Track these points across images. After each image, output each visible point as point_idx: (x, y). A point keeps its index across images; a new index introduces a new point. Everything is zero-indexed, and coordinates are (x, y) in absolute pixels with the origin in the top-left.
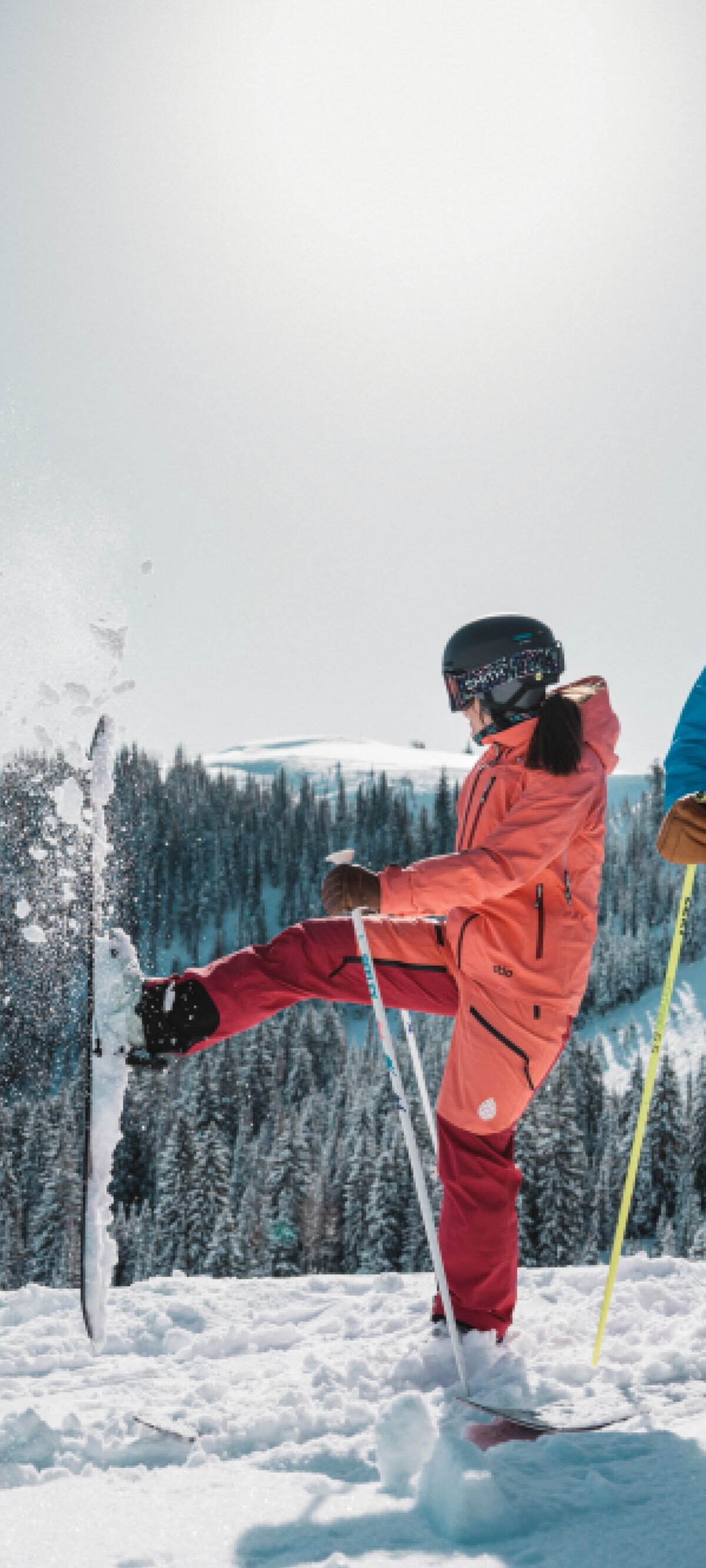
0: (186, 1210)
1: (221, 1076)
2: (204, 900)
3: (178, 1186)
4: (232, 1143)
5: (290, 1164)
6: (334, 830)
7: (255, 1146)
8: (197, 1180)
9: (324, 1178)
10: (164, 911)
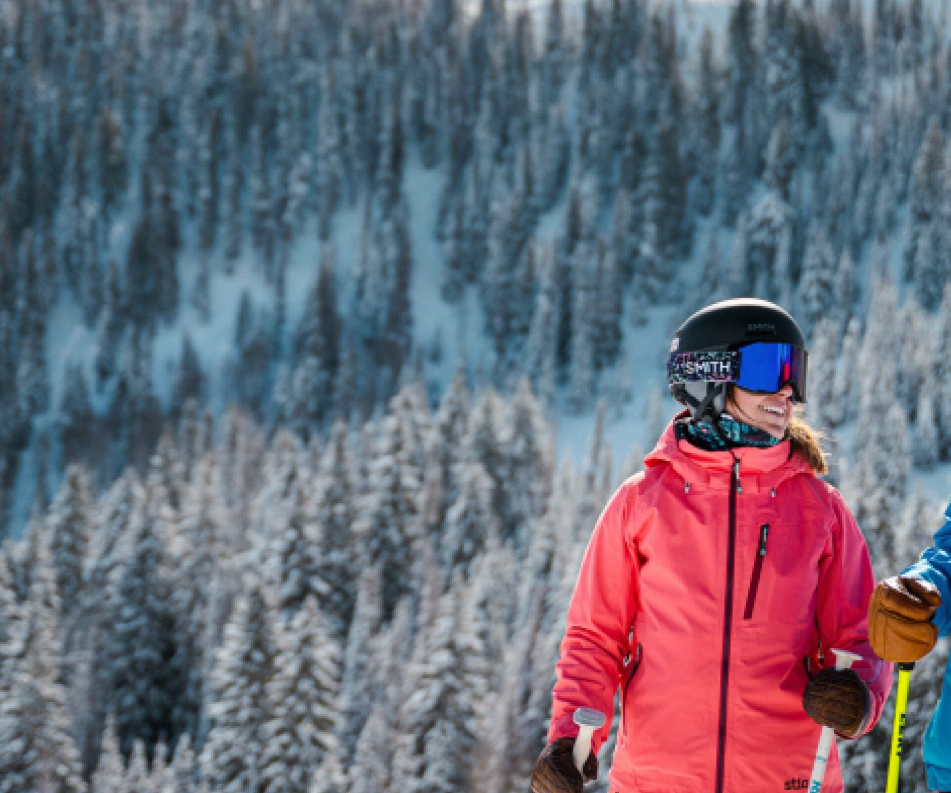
0: (258, 756)
1: (326, 512)
2: (299, 189)
3: (244, 715)
4: (342, 635)
5: (450, 679)
6: (540, 66)
7: (385, 641)
8: (279, 704)
9: (510, 705)
10: (225, 207)
